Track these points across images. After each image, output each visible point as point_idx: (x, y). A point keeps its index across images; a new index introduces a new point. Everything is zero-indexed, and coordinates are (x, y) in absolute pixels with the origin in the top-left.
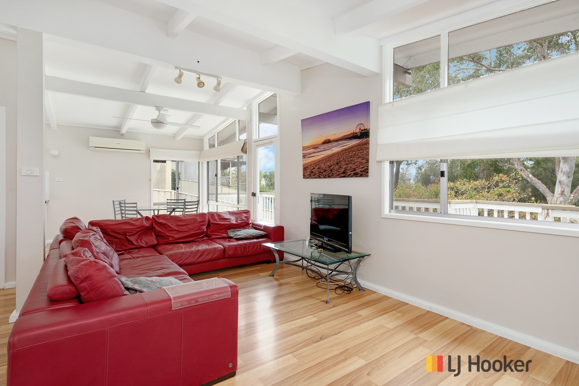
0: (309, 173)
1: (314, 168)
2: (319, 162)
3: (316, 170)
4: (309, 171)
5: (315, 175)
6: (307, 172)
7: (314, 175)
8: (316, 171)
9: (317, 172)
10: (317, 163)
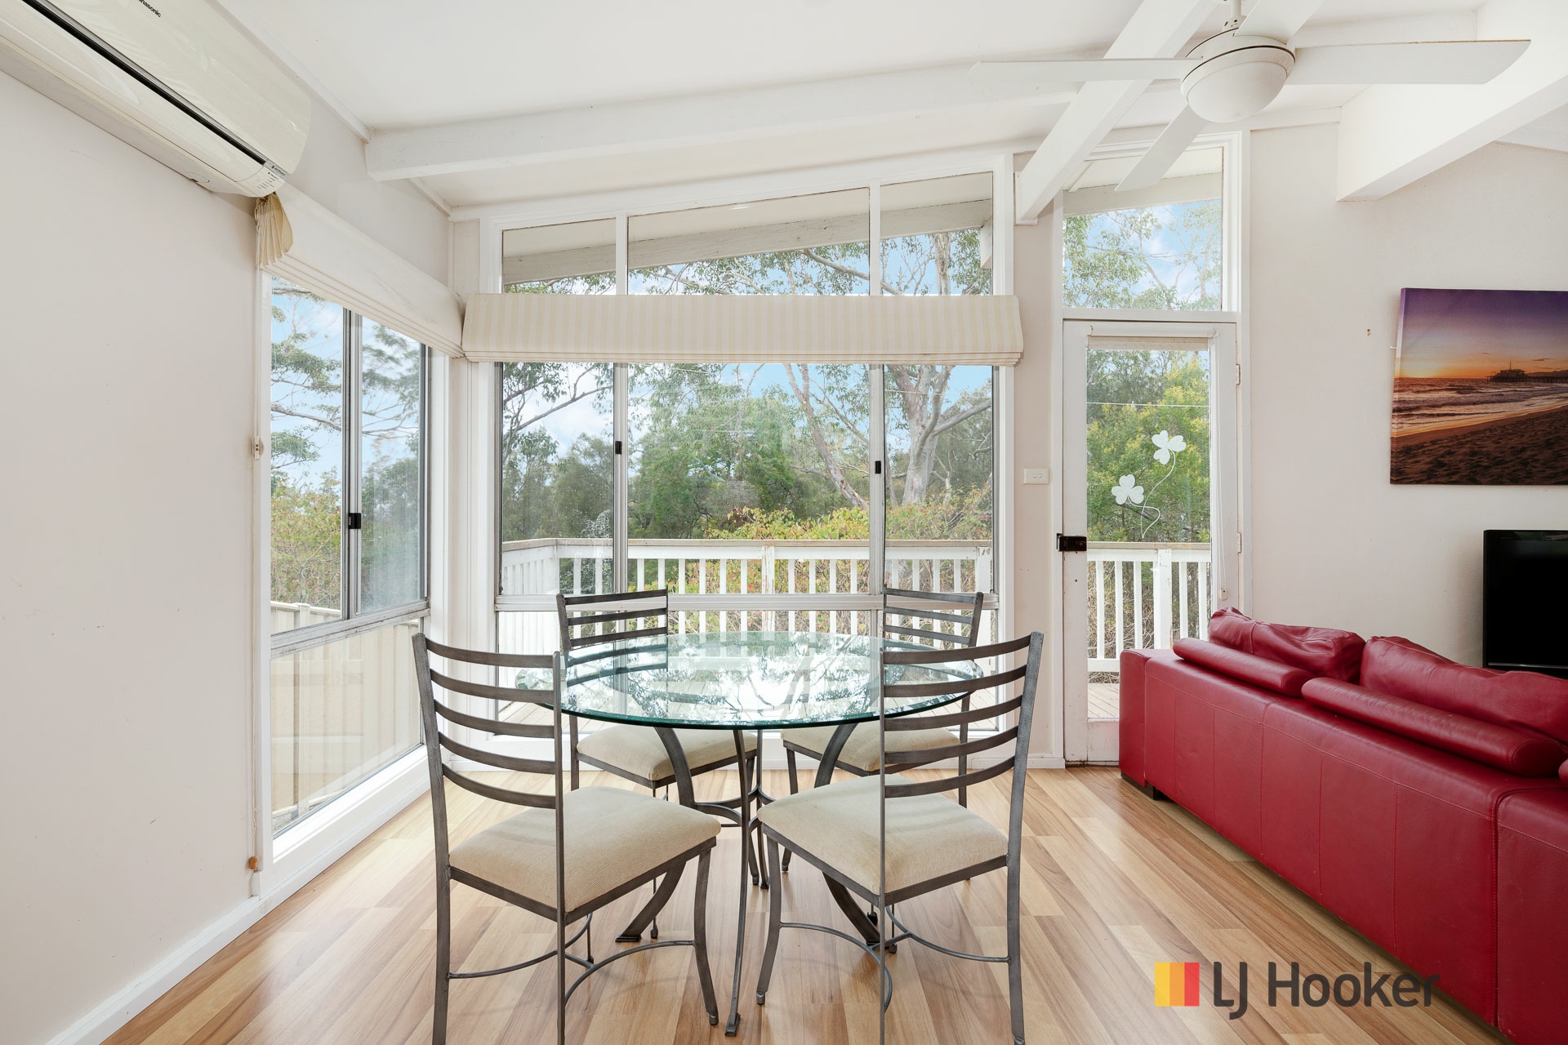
0: (1426, 467)
1: (1450, 453)
2: (1473, 433)
3: (1460, 457)
4: (1428, 460)
5: (1454, 474)
6: (1416, 462)
7: (1448, 475)
8: (1461, 461)
9: (1462, 465)
10: (1465, 436)
